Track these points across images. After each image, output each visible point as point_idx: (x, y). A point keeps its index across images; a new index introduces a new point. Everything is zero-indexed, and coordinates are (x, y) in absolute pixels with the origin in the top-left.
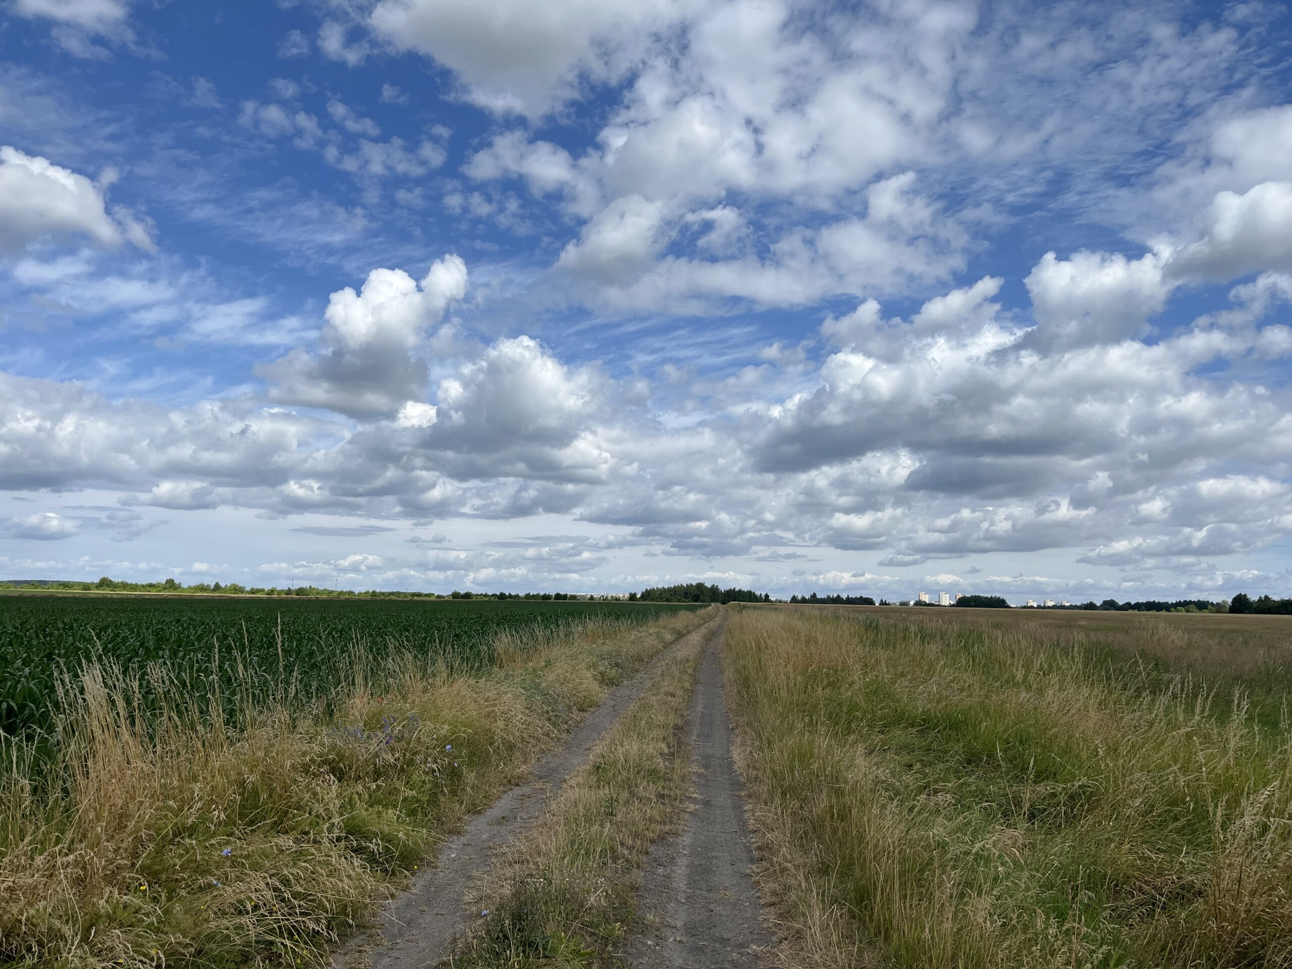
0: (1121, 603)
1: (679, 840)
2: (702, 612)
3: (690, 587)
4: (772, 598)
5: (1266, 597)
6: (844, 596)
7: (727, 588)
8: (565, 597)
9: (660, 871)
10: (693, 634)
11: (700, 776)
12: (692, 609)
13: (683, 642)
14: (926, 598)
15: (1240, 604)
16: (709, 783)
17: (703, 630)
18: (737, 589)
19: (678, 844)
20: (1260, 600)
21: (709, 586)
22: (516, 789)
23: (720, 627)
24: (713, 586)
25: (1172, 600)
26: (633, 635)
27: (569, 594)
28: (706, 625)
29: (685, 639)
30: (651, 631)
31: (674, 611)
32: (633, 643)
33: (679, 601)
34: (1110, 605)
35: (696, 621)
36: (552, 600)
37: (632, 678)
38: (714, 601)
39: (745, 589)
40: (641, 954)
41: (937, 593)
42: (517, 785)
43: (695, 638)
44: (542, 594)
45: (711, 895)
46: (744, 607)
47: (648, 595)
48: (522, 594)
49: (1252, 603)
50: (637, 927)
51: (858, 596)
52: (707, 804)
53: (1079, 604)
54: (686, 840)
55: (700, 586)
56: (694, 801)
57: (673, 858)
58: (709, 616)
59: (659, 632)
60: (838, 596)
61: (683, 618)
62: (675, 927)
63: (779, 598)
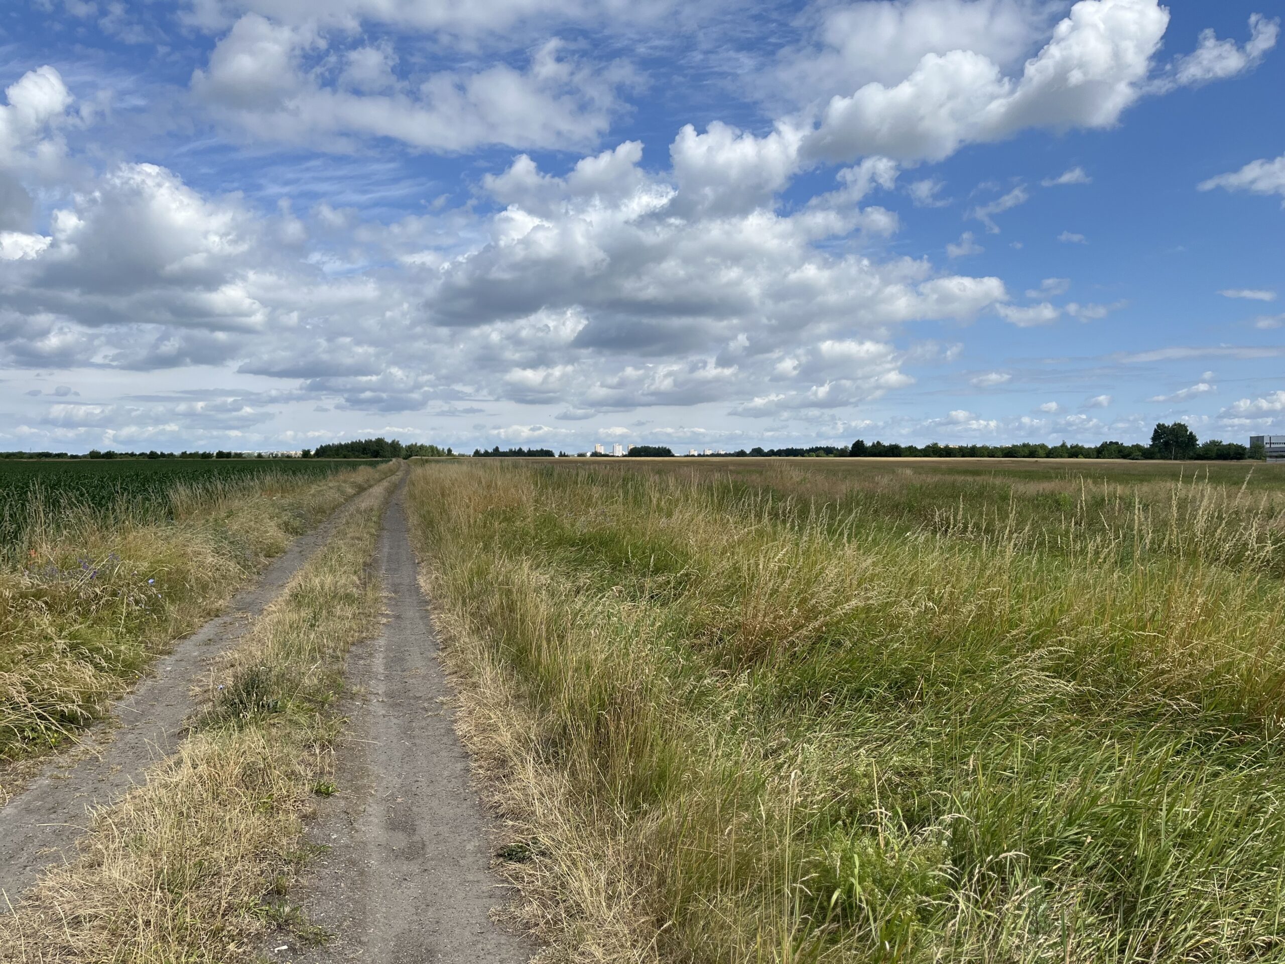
0: (766, 451)
1: (376, 642)
2: (383, 467)
3: (369, 442)
4: (455, 452)
5: (878, 443)
6: (525, 449)
7: (409, 444)
8: (228, 455)
9: (361, 662)
10: (376, 487)
11: (390, 599)
12: (373, 465)
13: (365, 494)
14: (601, 450)
15: (859, 449)
16: (399, 603)
17: (385, 484)
18: (419, 444)
19: (374, 645)
20: (873, 445)
21: (390, 441)
22: (216, 619)
23: (402, 481)
24: (393, 441)
25: (806, 447)
26: (314, 489)
27: (233, 452)
28: (388, 479)
29: (367, 492)
30: (331, 485)
31: (354, 466)
32: (314, 496)
33: (358, 457)
34: (758, 452)
35: (377, 476)
36: (214, 459)
37: (315, 528)
38: (395, 456)
39: (427, 443)
40: (351, 710)
41: (611, 444)
42: (217, 616)
43: (378, 490)
44: (201, 452)
45: (404, 673)
46: (427, 461)
47: (323, 451)
48: (177, 452)
49: (867, 448)
50: (346, 694)
51: (539, 449)
52: (398, 617)
53: (732, 452)
54: (382, 642)
55: (380, 442)
56: (387, 616)
57: (371, 654)
58: (391, 470)
59: (340, 486)
60: (520, 449)
61: (363, 473)
62: (378, 694)
63: (462, 453)
